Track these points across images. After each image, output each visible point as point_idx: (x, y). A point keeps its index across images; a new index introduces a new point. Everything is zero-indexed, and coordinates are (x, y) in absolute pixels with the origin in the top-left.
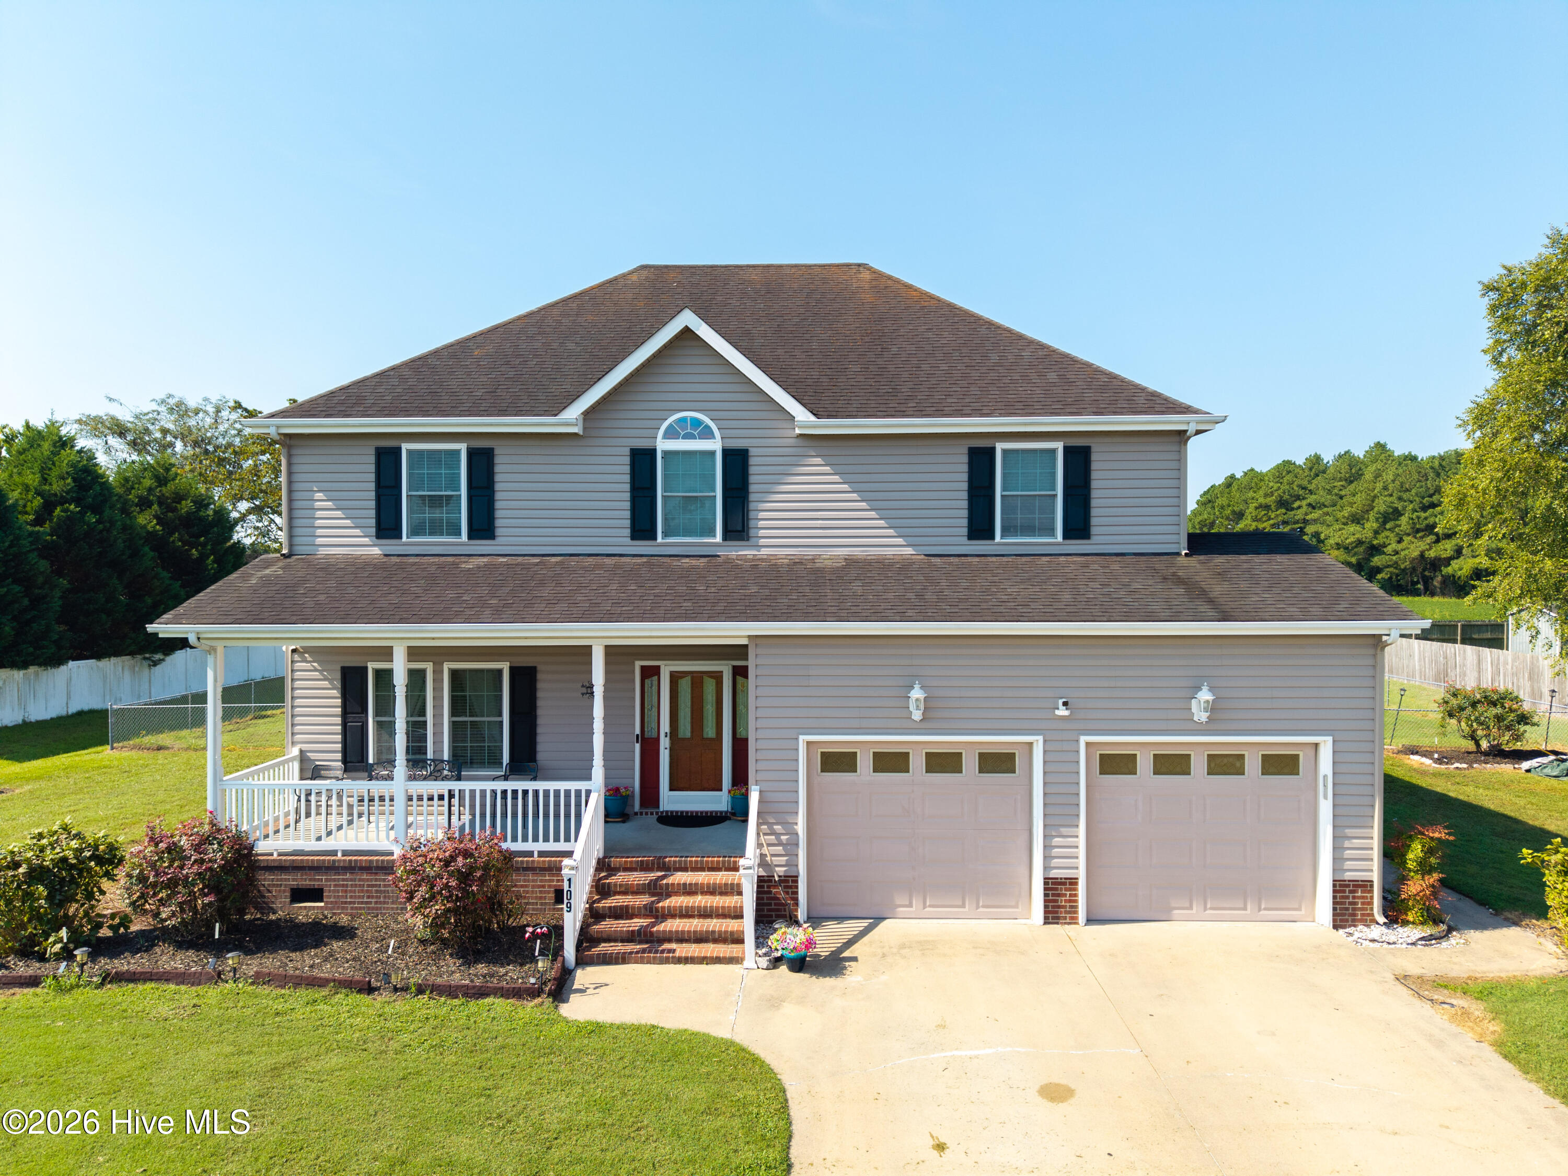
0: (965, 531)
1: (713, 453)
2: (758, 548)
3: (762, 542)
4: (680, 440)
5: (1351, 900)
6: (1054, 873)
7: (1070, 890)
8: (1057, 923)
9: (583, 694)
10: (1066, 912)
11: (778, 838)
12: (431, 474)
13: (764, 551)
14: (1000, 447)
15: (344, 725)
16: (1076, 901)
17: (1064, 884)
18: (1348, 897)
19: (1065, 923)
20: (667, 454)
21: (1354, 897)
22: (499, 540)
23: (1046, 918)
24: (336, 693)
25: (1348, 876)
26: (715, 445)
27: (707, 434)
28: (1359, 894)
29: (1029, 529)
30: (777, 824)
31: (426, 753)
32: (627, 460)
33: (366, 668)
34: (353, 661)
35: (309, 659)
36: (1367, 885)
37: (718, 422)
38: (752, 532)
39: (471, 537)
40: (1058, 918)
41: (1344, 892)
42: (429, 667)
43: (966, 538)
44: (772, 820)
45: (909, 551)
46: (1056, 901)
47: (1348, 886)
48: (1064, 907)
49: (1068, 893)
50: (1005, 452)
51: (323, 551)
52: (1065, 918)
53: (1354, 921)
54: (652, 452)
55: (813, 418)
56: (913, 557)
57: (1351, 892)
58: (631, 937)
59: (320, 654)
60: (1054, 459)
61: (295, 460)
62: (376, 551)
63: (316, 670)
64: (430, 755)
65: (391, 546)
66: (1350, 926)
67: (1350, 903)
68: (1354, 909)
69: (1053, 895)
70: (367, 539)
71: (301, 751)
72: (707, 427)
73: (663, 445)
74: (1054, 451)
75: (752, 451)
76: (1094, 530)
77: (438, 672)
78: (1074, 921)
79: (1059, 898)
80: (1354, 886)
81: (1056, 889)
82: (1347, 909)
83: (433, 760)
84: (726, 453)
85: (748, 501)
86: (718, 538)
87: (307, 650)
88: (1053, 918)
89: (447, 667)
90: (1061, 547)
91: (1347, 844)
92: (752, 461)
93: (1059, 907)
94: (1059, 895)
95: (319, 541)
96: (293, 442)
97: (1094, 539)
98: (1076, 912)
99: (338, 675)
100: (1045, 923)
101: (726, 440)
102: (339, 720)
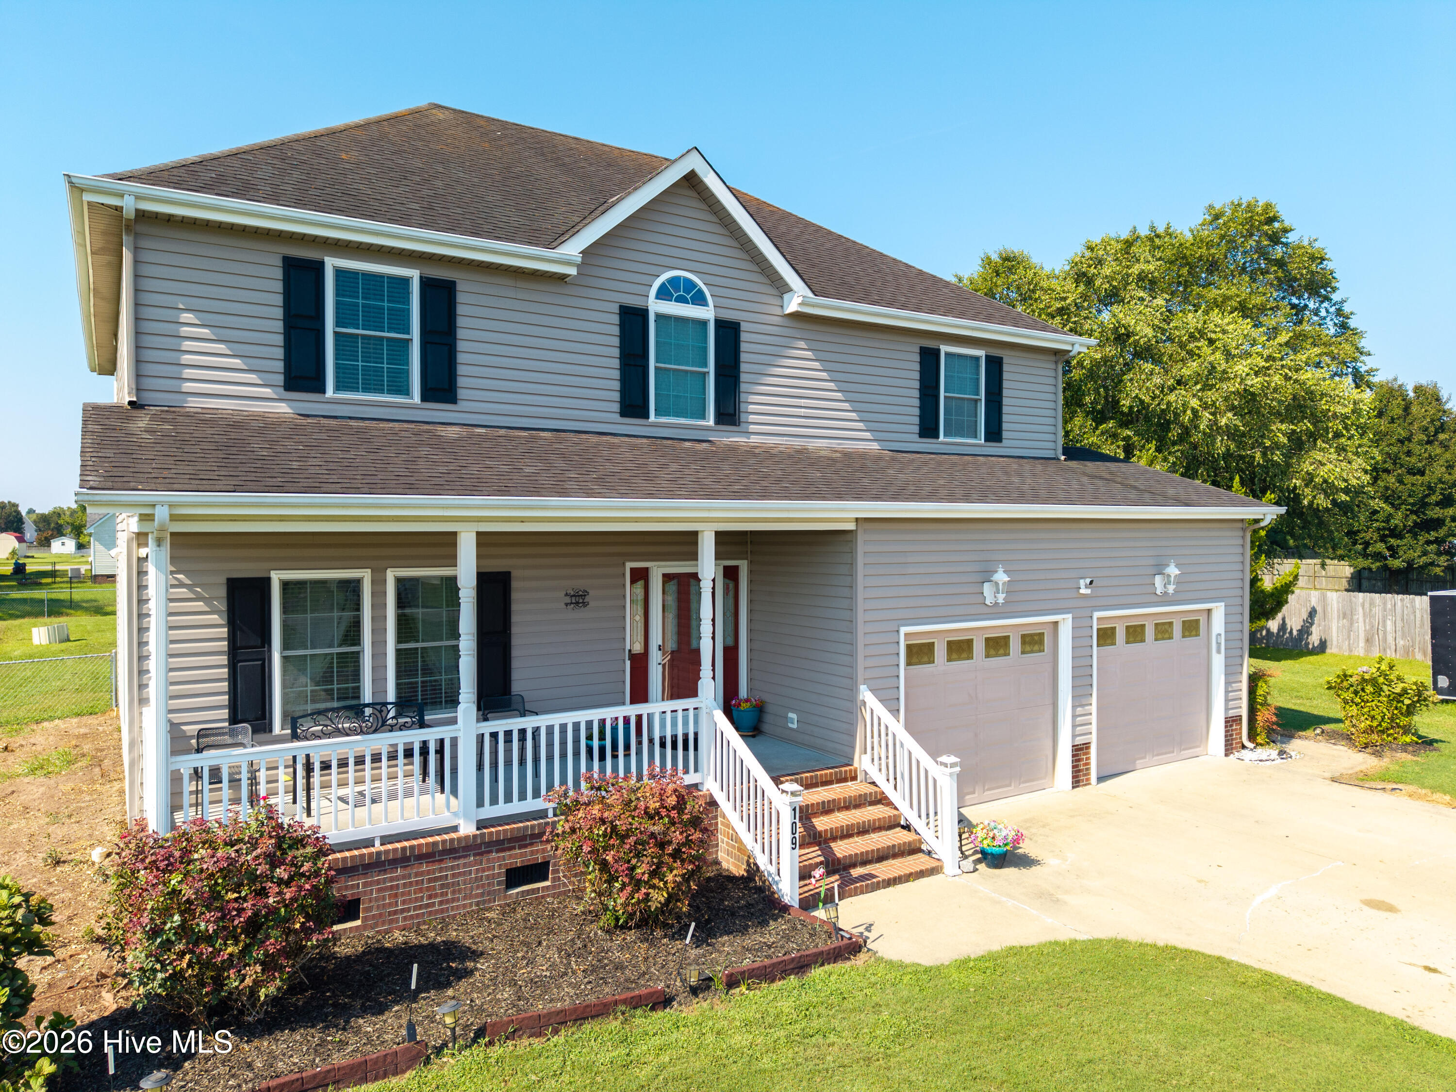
0: (916, 429)
1: (704, 323)
2: (747, 435)
3: (753, 428)
4: (673, 303)
5: (1233, 732)
6: (1078, 741)
7: (1086, 754)
8: (1079, 786)
9: (567, 604)
10: (1085, 775)
12: (369, 306)
13: (754, 439)
14: (943, 347)
15: (234, 665)
16: (1090, 763)
17: (1084, 749)
19: (1084, 785)
20: (659, 317)
22: (462, 405)
23: (1073, 783)
24: (220, 618)
25: (1232, 713)
26: (708, 314)
27: (699, 299)
29: (960, 430)
31: (357, 698)
32: (617, 319)
33: (268, 580)
34: (247, 570)
36: (1240, 719)
37: (712, 288)
38: (743, 417)
39: (425, 398)
40: (1080, 781)
41: (1230, 726)
42: (366, 575)
43: (917, 436)
45: (875, 446)
46: (1079, 766)
47: (1232, 721)
48: (1083, 770)
49: (1085, 757)
50: (947, 354)
51: (194, 404)
52: (1084, 780)
53: (1234, 748)
54: (643, 313)
55: (811, 295)
56: (881, 451)
57: (1233, 725)
60: (978, 367)
61: (142, 256)
62: (283, 408)
63: (181, 585)
64: (367, 697)
65: (307, 402)
66: (1231, 753)
69: (1077, 760)
70: (268, 390)
72: (700, 292)
73: (656, 306)
74: (977, 359)
75: (744, 326)
76: (1005, 434)
77: (379, 583)
78: (1089, 782)
79: (1081, 763)
81: (1079, 755)
84: (719, 324)
86: (711, 422)
88: (1077, 782)
89: (391, 576)
90: (984, 449)
91: (1231, 688)
92: (744, 336)
94: (1080, 760)
95: (188, 386)
96: (142, 229)
97: (1005, 442)
98: (1090, 774)
99: (223, 592)
100: (1072, 788)
101: (719, 310)
102: (224, 660)
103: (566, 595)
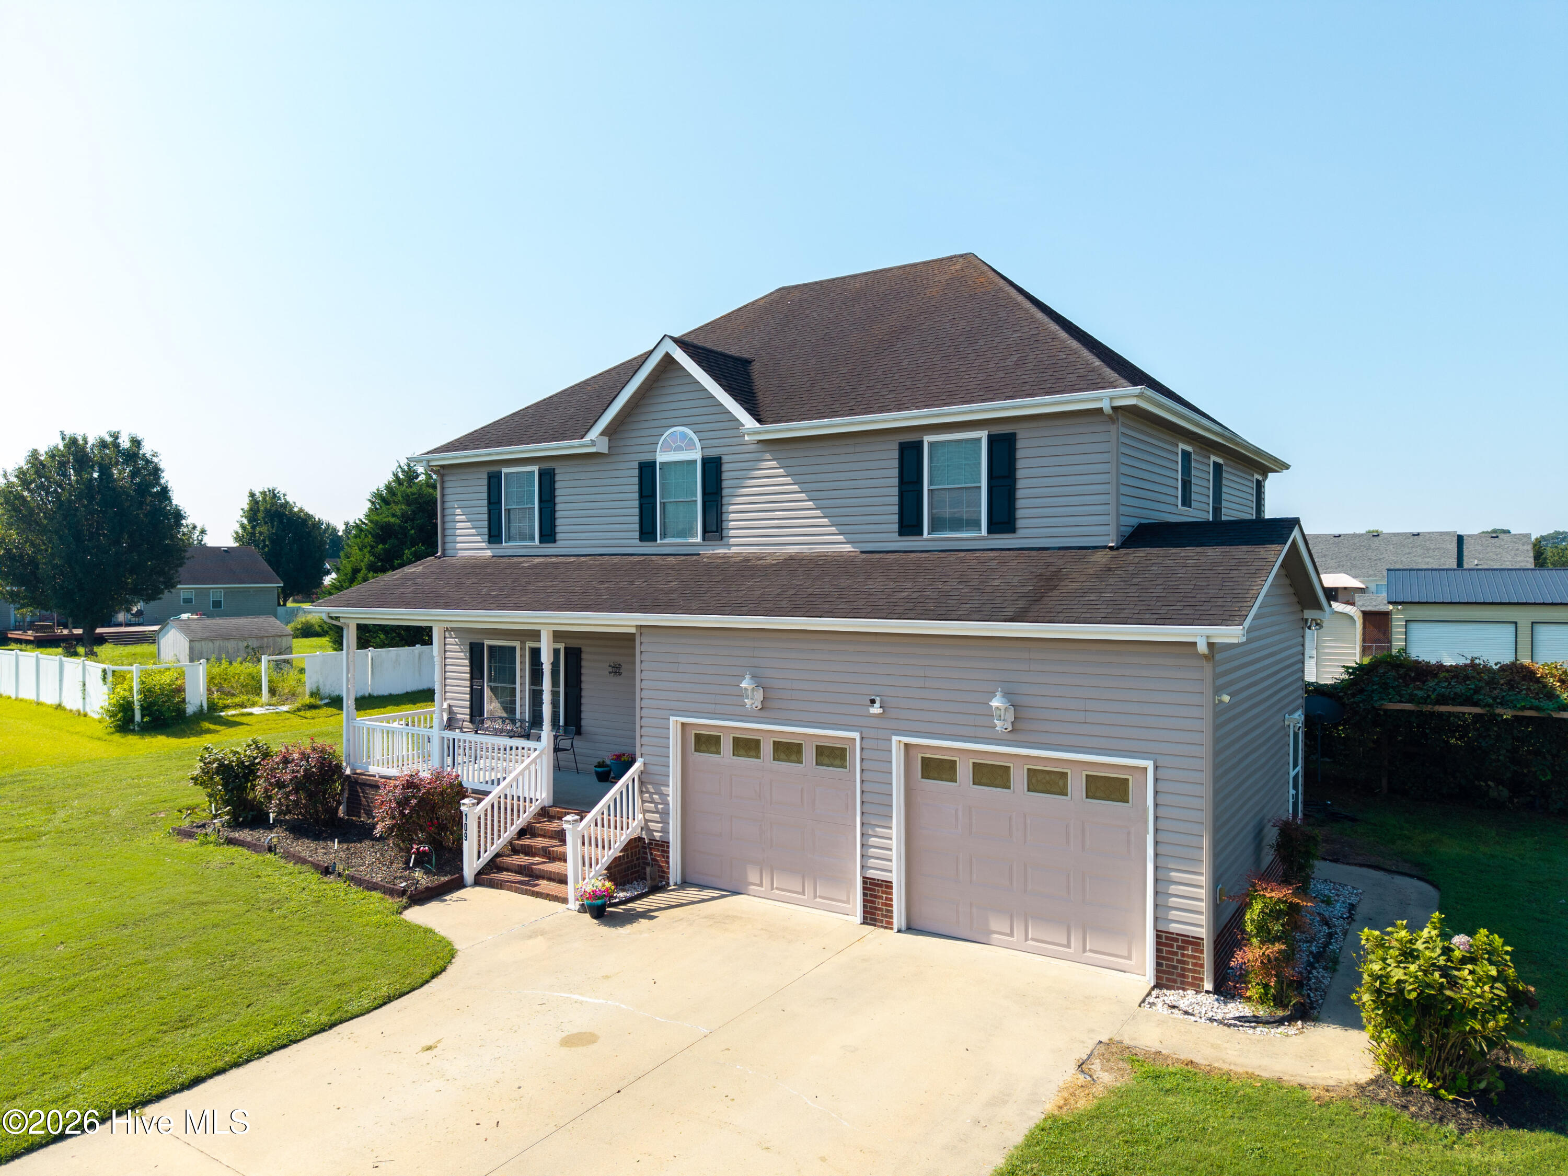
0: (896, 527)
1: (694, 462)
2: (728, 547)
3: (732, 541)
4: (673, 452)
5: (1179, 957)
6: (871, 874)
7: (886, 893)
8: (875, 925)
9: (610, 673)
10: (883, 916)
11: (656, 807)
12: (518, 491)
13: (734, 550)
14: (927, 439)
15: (471, 687)
16: (891, 906)
17: (881, 886)
18: (1176, 954)
19: (882, 927)
20: (663, 465)
21: (1183, 955)
22: (559, 543)
23: (865, 918)
24: (467, 662)
25: (1174, 928)
26: (696, 455)
27: (690, 446)
28: (1190, 953)
29: (957, 524)
30: (656, 793)
31: (515, 714)
32: (636, 472)
33: (484, 644)
34: (476, 639)
35: (454, 636)
36: (1196, 942)
37: (697, 434)
38: (725, 533)
39: (541, 541)
40: (875, 920)
41: (1172, 946)
42: (517, 644)
43: (897, 534)
44: (652, 790)
45: (848, 548)
46: (873, 902)
47: (1176, 940)
48: (881, 910)
49: (884, 896)
50: (931, 444)
51: (461, 553)
52: (882, 921)
53: (1183, 983)
54: (653, 464)
55: (758, 425)
56: (850, 554)
57: (1179, 947)
58: (520, 870)
59: (460, 632)
60: (979, 449)
61: (447, 485)
62: (487, 553)
63: (457, 644)
64: (518, 716)
65: (497, 549)
66: (1178, 988)
67: (1179, 961)
68: (1183, 969)
69: (871, 896)
70: (483, 544)
71: (450, 706)
72: (691, 439)
73: (660, 457)
74: (979, 440)
75: (725, 459)
76: (1019, 523)
77: (523, 649)
78: (889, 926)
79: (877, 900)
80: (1183, 941)
81: (874, 890)
82: (1175, 968)
83: (520, 721)
84: (706, 461)
85: (722, 505)
86: (699, 539)
87: (453, 629)
88: (872, 919)
89: (528, 646)
90: (986, 542)
91: (1173, 889)
92: (725, 467)
93: (876, 909)
94: (876, 897)
95: (459, 546)
96: (446, 472)
97: (1020, 533)
98: (891, 917)
99: (468, 647)
100: (864, 923)
101: (705, 450)
102: (468, 683)
103: (610, 666)
